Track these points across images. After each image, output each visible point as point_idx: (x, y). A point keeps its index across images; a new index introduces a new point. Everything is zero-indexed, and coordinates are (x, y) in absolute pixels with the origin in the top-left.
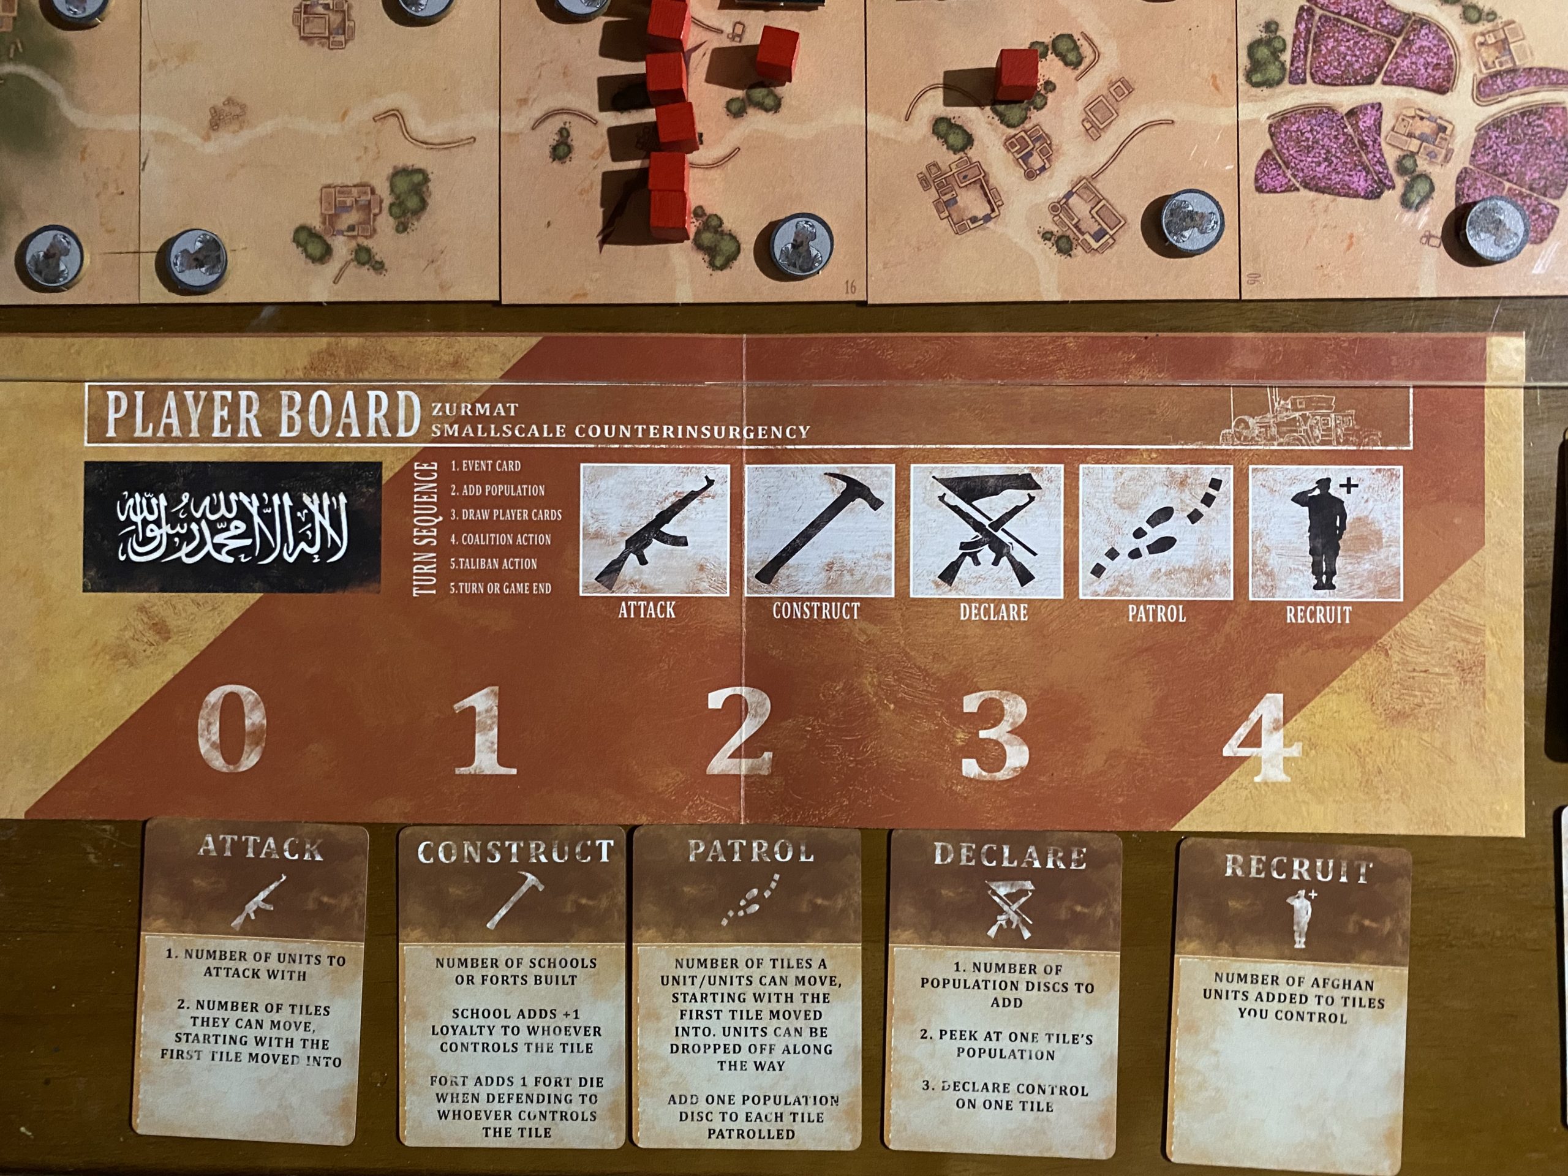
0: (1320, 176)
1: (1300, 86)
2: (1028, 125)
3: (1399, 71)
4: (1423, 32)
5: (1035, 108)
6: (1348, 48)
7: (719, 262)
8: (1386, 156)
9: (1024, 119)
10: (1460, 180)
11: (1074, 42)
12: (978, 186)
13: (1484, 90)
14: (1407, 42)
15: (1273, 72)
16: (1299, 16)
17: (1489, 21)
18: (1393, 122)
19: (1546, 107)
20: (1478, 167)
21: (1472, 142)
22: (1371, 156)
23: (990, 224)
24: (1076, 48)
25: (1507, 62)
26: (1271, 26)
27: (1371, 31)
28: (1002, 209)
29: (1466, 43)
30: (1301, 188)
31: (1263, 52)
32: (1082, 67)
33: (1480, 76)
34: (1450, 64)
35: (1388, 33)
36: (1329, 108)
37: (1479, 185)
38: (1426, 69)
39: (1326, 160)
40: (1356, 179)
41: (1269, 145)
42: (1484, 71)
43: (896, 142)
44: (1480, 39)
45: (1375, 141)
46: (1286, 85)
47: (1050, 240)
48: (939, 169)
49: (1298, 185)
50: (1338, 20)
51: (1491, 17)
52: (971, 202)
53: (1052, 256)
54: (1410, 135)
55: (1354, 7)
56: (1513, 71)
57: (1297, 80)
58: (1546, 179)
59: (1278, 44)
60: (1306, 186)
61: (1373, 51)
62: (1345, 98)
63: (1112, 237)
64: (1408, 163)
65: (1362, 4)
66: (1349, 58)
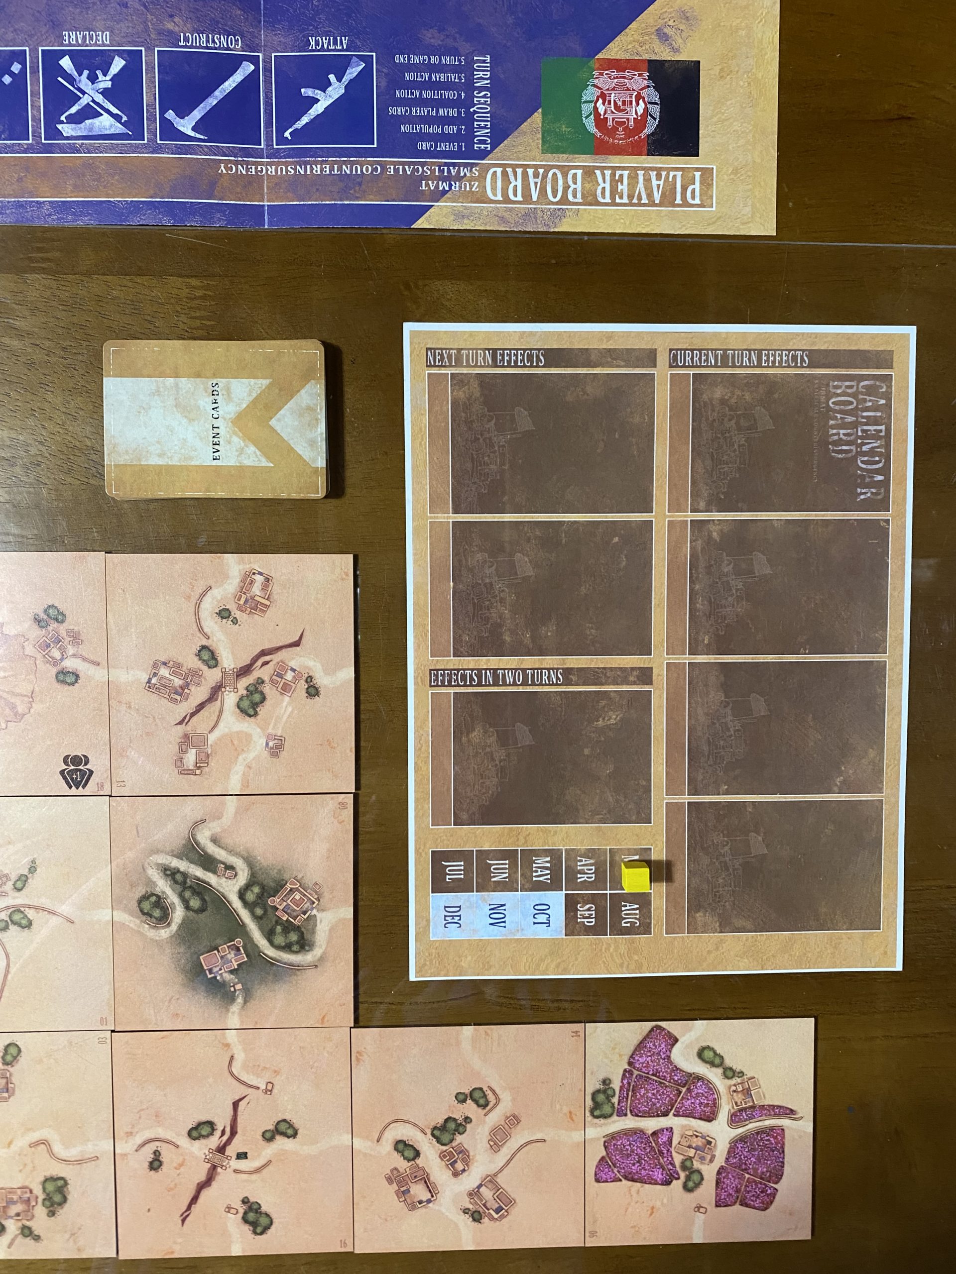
0: (634, 1171)
1: (623, 1118)
2: (454, 1144)
3: (683, 1108)
4: (699, 1084)
5: (459, 1133)
6: (653, 1094)
7: (259, 1230)
8: (675, 1160)
9: (451, 1141)
10: (719, 1173)
11: (484, 1092)
12: (423, 1182)
13: (735, 1119)
14: (689, 1090)
15: (607, 1109)
16: (624, 1076)
17: (739, 1077)
18: (679, 1139)
19: (772, 1128)
20: (730, 1165)
21: (727, 1150)
22: (665, 1159)
23: (430, 1205)
24: (485, 1096)
25: (749, 1102)
26: (606, 1082)
27: (667, 1084)
28: (438, 1195)
29: (725, 1091)
30: (623, 1179)
31: (601, 1098)
32: (488, 1108)
33: (732, 1111)
34: (715, 1104)
35: (678, 1085)
36: (641, 1131)
37: (730, 1176)
38: (700, 1106)
39: (638, 1162)
40: (656, 1173)
41: (604, 1153)
42: (735, 1108)
43: (371, 1155)
44: (734, 1088)
45: (668, 1151)
46: (615, 1117)
47: (467, 1213)
48: (398, 1171)
49: (621, 1177)
50: (648, 1078)
51: (740, 1075)
52: (419, 1191)
53: (469, 1223)
54: (690, 1147)
55: (657, 1069)
56: (753, 1107)
57: (621, 1114)
58: (770, 1172)
59: (610, 1092)
60: (626, 1178)
61: (668, 1096)
62: (650, 1124)
63: (506, 1211)
64: (688, 1164)
65: (662, 1068)
66: (653, 1100)
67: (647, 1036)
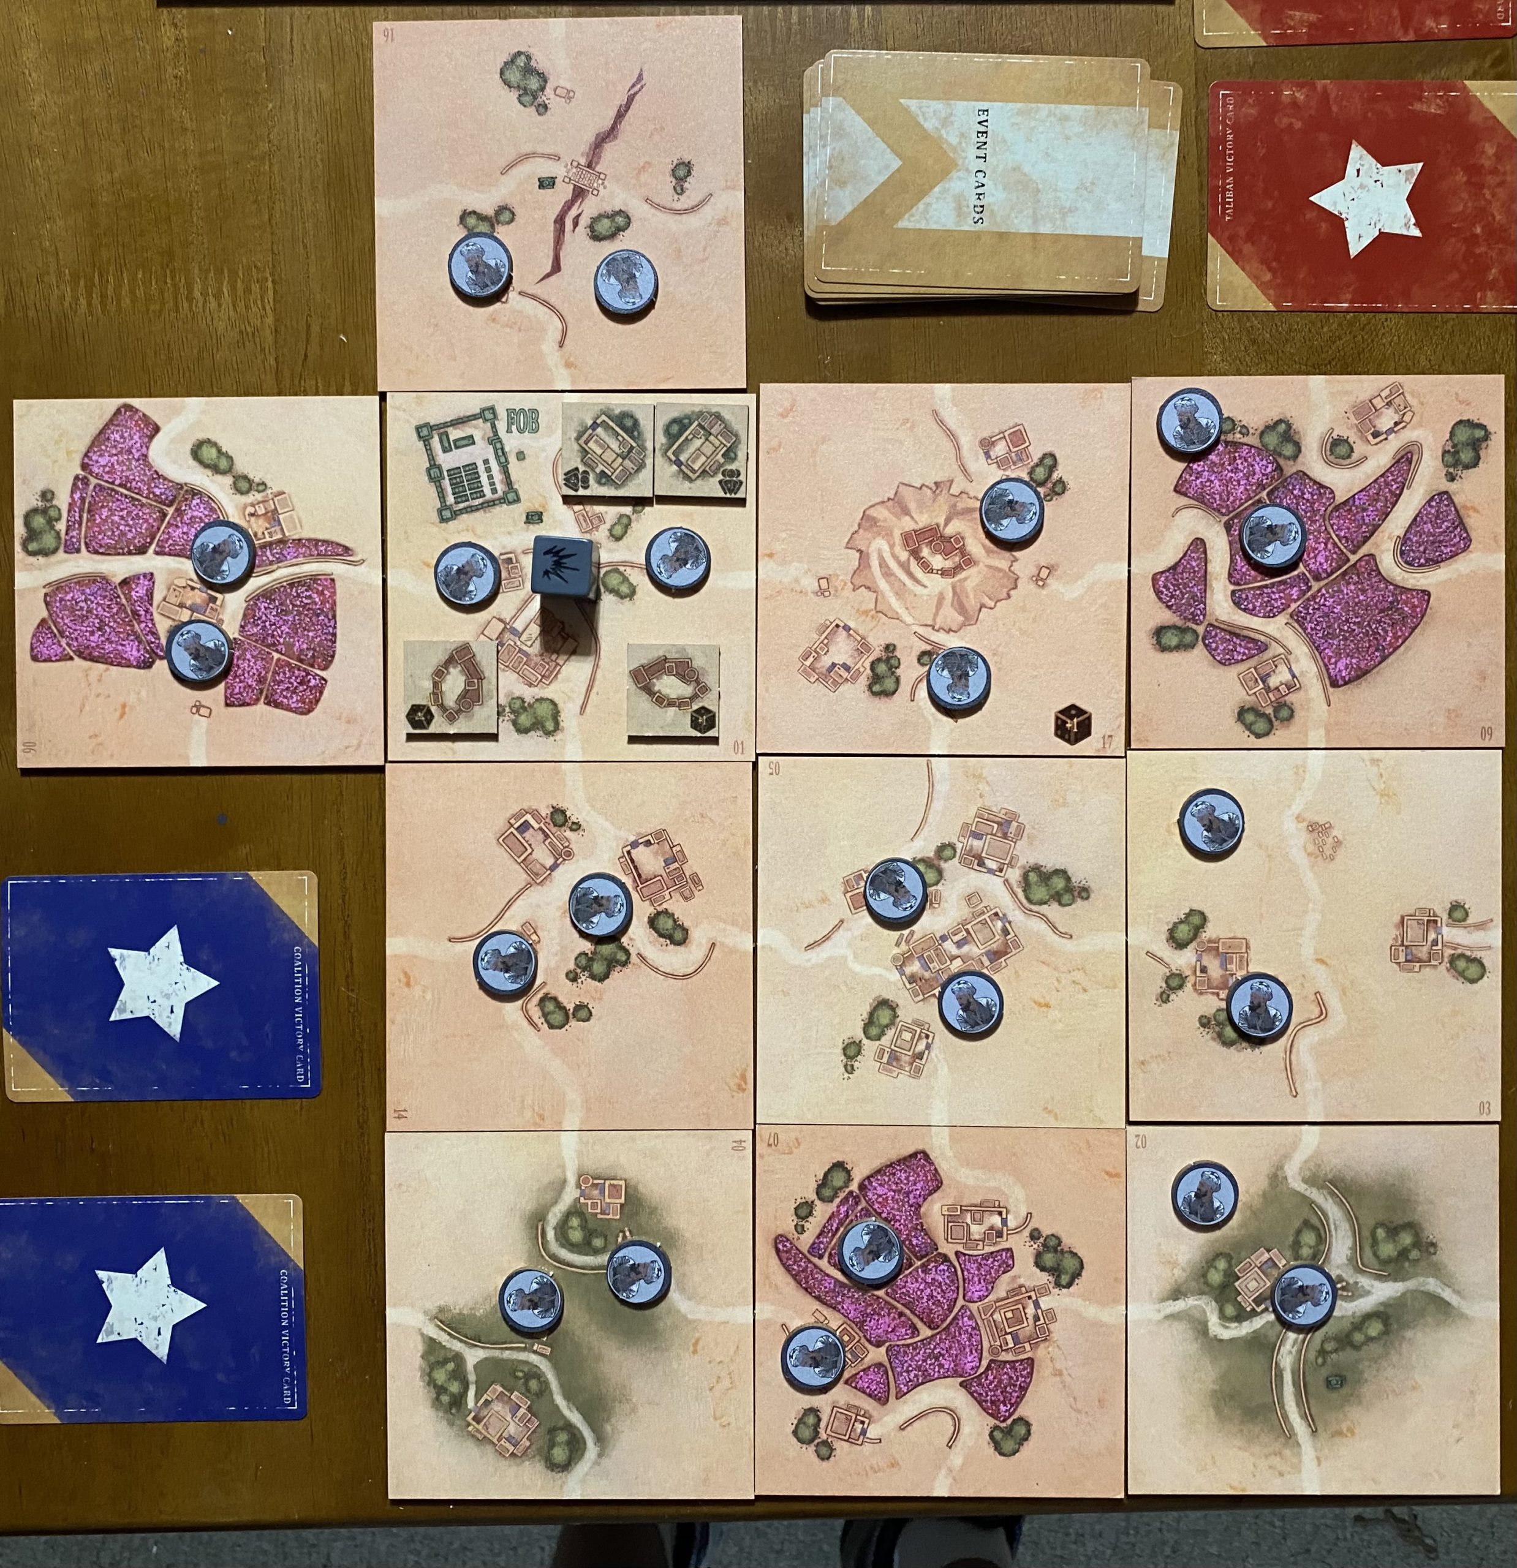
0: (94, 645)
1: (74, 555)
3: (170, 542)
4: (194, 502)
6: (122, 518)
8: (157, 626)
14: (179, 512)
15: (49, 540)
16: (74, 486)
17: (259, 492)
18: (164, 593)
19: (315, 578)
20: (247, 637)
21: (242, 612)
22: (143, 625)
25: (276, 532)
26: (47, 495)
27: (144, 500)
29: (236, 514)
30: (76, 657)
31: (39, 521)
35: (160, 503)
36: (104, 578)
37: (249, 656)
39: (99, 629)
40: (129, 649)
41: (45, 614)
44: (251, 510)
45: (147, 611)
46: (61, 554)
49: (72, 654)
50: (113, 490)
51: (261, 488)
54: (182, 606)
55: (127, 477)
56: (282, 542)
57: (72, 549)
58: (315, 650)
59: (53, 513)
60: (80, 655)
61: (146, 521)
62: (118, 567)
65: (135, 472)
66: (122, 527)
67: (111, 421)
